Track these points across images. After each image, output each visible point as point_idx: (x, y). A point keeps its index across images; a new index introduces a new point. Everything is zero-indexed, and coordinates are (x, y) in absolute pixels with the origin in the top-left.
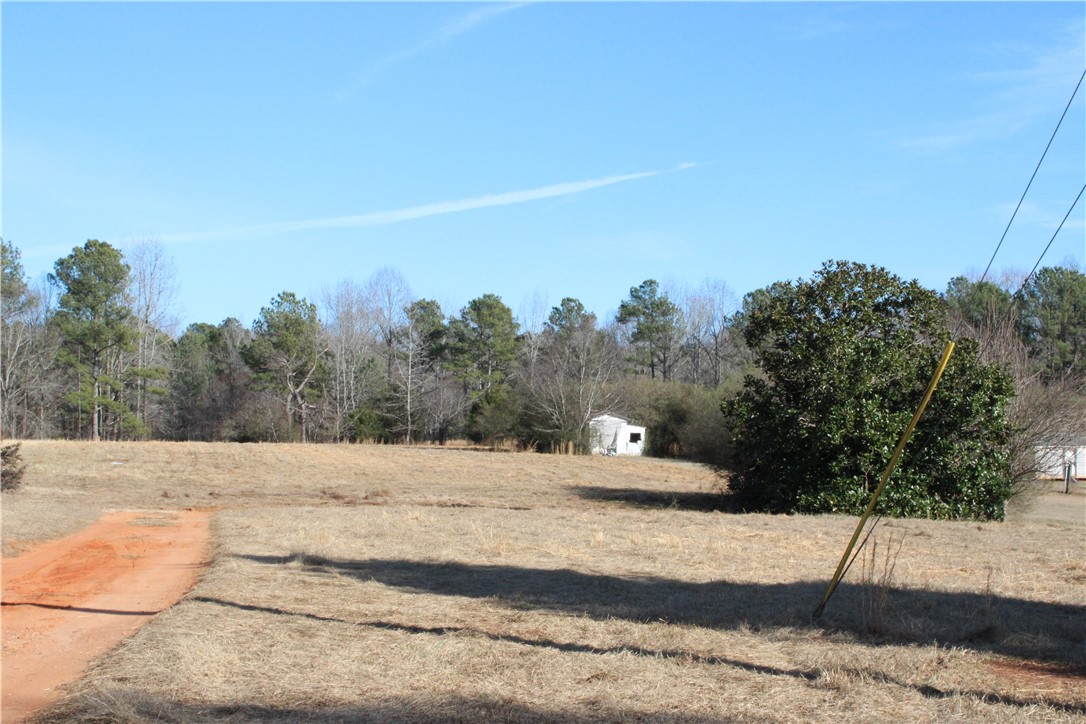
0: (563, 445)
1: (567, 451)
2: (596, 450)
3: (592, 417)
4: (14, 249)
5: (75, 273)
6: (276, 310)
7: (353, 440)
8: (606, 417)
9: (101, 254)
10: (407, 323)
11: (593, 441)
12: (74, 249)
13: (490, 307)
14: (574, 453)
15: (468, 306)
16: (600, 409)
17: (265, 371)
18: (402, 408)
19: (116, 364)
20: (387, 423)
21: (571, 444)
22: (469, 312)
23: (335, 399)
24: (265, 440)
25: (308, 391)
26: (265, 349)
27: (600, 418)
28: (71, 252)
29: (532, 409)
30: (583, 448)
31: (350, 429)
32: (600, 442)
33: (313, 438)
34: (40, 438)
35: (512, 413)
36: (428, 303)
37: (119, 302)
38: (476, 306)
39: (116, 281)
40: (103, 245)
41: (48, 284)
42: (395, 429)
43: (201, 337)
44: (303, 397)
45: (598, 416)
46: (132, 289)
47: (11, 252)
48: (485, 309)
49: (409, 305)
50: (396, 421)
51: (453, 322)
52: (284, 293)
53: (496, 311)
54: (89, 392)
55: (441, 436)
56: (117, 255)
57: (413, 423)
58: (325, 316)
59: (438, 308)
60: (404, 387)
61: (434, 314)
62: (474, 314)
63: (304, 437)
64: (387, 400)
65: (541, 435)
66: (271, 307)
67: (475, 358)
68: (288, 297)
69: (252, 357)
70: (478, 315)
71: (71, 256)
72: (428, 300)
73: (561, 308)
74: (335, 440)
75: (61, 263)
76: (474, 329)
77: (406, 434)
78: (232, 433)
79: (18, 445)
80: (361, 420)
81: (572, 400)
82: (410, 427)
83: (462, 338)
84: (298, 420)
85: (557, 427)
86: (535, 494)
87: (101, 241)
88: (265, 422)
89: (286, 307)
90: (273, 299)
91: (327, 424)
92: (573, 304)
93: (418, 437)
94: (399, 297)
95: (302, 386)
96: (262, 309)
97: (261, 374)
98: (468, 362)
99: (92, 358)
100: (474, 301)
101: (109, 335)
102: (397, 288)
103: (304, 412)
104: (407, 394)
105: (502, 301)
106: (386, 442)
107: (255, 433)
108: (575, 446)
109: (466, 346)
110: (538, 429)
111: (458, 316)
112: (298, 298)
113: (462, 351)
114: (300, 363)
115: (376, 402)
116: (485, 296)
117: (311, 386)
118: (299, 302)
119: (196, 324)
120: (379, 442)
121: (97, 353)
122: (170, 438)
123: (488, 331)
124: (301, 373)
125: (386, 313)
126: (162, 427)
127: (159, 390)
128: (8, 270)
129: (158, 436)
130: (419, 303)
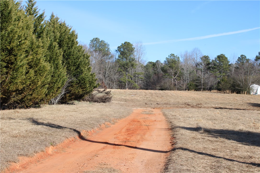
0: (244, 92)
1: (244, 94)
2: (252, 93)
3: (251, 85)
4: (108, 44)
5: (122, 50)
6: (170, 58)
7: (189, 90)
8: (254, 85)
9: (128, 45)
10: (201, 61)
11: (251, 91)
12: (122, 44)
13: (222, 57)
14: (246, 94)
15: (217, 57)
16: (253, 83)
18: (201, 82)
19: (131, 71)
20: (197, 86)
21: (246, 92)
22: (217, 59)
23: (184, 80)
24: (167, 90)
25: (177, 78)
26: (167, 68)
28: (121, 45)
29: (235, 83)
30: (249, 93)
31: (187, 87)
32: (253, 91)
33: (179, 89)
34: (114, 89)
35: (230, 84)
36: (206, 56)
37: (132, 57)
38: (219, 57)
39: (131, 52)
40: (129, 43)
41: (116, 52)
42: (199, 87)
43: (151, 65)
44: (176, 79)
45: (253, 85)
46: (135, 53)
47: (107, 45)
48: (221, 58)
49: (202, 57)
50: (199, 85)
51: (213, 61)
52: (172, 54)
53: (224, 58)
54: (125, 78)
55: (210, 89)
56: (132, 45)
57: (203, 86)
58: (181, 60)
59: (209, 57)
60: (201, 77)
61: (208, 59)
62: (218, 59)
63: (176, 89)
64: (197, 80)
65: (237, 89)
66: (168, 57)
67: (218, 70)
69: (164, 70)
70: (219, 59)
71: (121, 46)
72: (206, 55)
73: (241, 57)
74: (184, 90)
75: (119, 47)
76: (218, 63)
77: (201, 89)
78: (159, 88)
79: (110, 91)
80: (190, 85)
81: (245, 80)
82: (202, 87)
83: (215, 65)
84: (175, 85)
85: (242, 87)
86: (240, 105)
88: (167, 85)
89: (172, 57)
90: (169, 55)
91: (182, 86)
92: (243, 56)
94: (199, 55)
95: (176, 77)
96: (166, 58)
97: (166, 74)
98: (217, 71)
99: (126, 70)
100: (218, 56)
101: (130, 64)
102: (198, 53)
103: (176, 83)
104: (202, 79)
105: (225, 56)
106: (197, 91)
107: (165, 88)
109: (216, 67)
110: (237, 88)
111: (214, 59)
112: (175, 55)
113: (215, 68)
114: (175, 71)
115: (194, 81)
116: (221, 54)
117: (178, 76)
119: (149, 62)
120: (195, 90)
121: (127, 69)
122: (144, 89)
123: (221, 63)
124: (176, 74)
125: (196, 59)
126: (142, 86)
127: (142, 77)
128: (107, 49)
129: (141, 88)
130: (204, 56)
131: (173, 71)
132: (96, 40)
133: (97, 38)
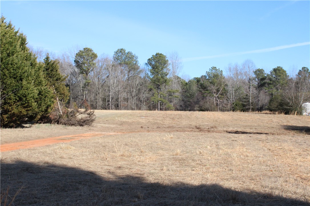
0: (293, 112)
1: (294, 114)
2: (304, 114)
3: (303, 103)
4: (136, 56)
5: (153, 63)
6: (211, 72)
7: (233, 111)
8: (308, 103)
9: (160, 57)
10: (254, 76)
11: (303, 111)
12: (152, 56)
13: (279, 70)
14: (297, 115)
15: (272, 70)
16: (306, 101)
17: (207, 90)
18: (248, 101)
19: (164, 90)
20: (244, 106)
22: (273, 72)
23: (228, 99)
24: (207, 111)
25: (220, 96)
26: (207, 84)
27: (305, 104)
28: (151, 57)
29: (283, 101)
30: (300, 113)
31: (233, 107)
32: (306, 111)
33: (222, 110)
36: (260, 70)
37: (165, 70)
38: (275, 70)
39: (165, 64)
41: (145, 66)
42: (247, 107)
44: (218, 98)
45: (305, 103)
46: (170, 67)
48: (278, 71)
49: (255, 71)
50: (247, 105)
51: (268, 75)
52: (213, 67)
53: (281, 71)
54: (157, 97)
55: (260, 109)
56: (165, 57)
57: (252, 105)
59: (264, 71)
60: (249, 95)
61: (262, 73)
62: (274, 73)
63: (219, 110)
64: (244, 99)
69: (204, 86)
70: (276, 73)
71: (152, 58)
72: (261, 69)
73: (302, 70)
74: (228, 111)
75: (149, 59)
76: (274, 77)
77: (250, 109)
78: (198, 109)
80: (236, 105)
81: (296, 98)
82: (251, 107)
83: (270, 80)
84: (217, 104)
87: (160, 53)
88: (207, 105)
89: (214, 71)
90: (210, 69)
91: (226, 106)
92: (305, 69)
93: (253, 110)
94: (252, 68)
95: (218, 95)
96: (207, 72)
97: (206, 91)
98: (272, 87)
100: (274, 69)
101: (162, 80)
102: (251, 65)
103: (219, 102)
104: (250, 97)
105: (283, 68)
106: (243, 112)
107: (205, 108)
108: (297, 112)
109: (272, 82)
110: (285, 107)
111: (269, 73)
112: (217, 68)
113: (271, 84)
114: (217, 88)
115: (240, 100)
116: (277, 67)
117: (222, 95)
118: (218, 70)
120: (241, 111)
121: (159, 86)
122: (181, 110)
123: (278, 78)
124: (218, 91)
125: (248, 73)
126: (178, 107)
127: (177, 96)
128: (134, 62)
129: (177, 109)
130: (258, 70)
131: (214, 88)
132: (121, 51)
133: (122, 49)
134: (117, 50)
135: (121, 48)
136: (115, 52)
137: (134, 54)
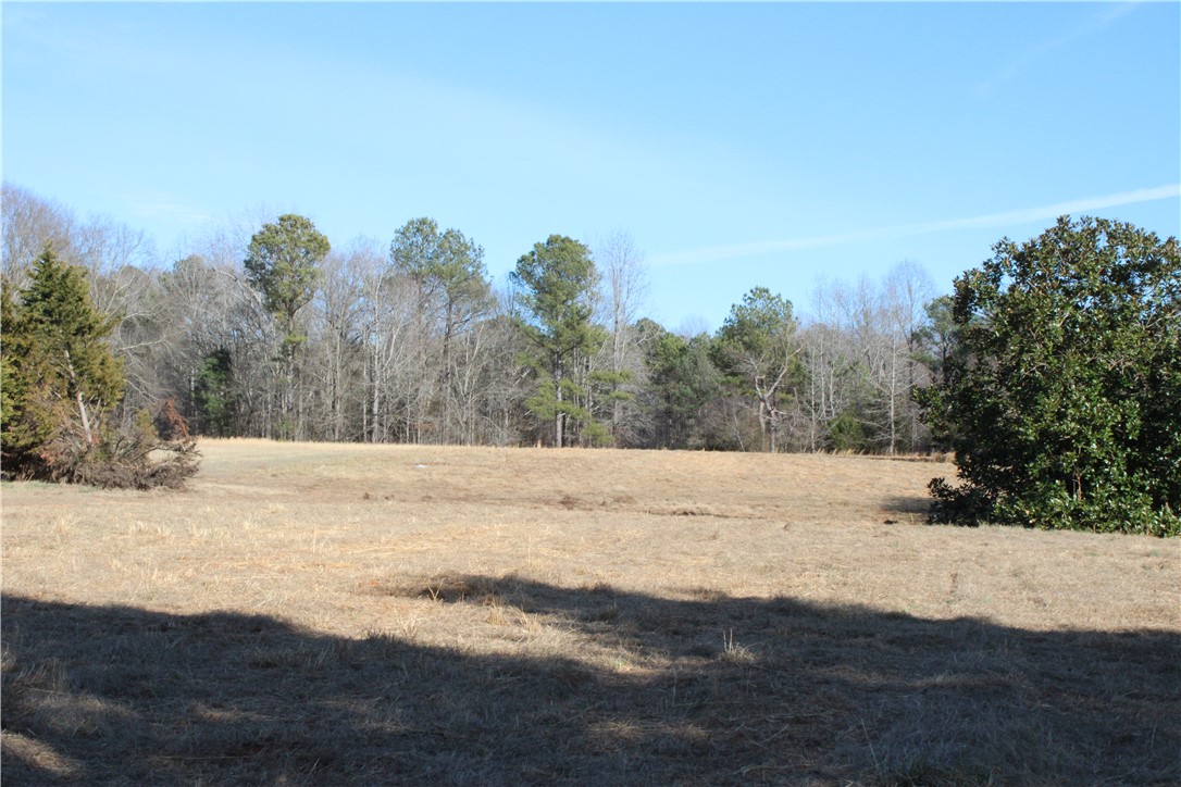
4: (476, 247)
5: (539, 271)
6: (748, 307)
7: (829, 450)
9: (563, 250)
12: (535, 245)
17: (734, 374)
18: (885, 416)
19: (580, 368)
20: (868, 432)
23: (811, 406)
25: (779, 395)
26: (733, 350)
28: (531, 249)
31: (827, 438)
33: (784, 447)
37: (581, 300)
39: (579, 279)
40: (567, 240)
41: (510, 283)
42: (878, 438)
44: (773, 403)
47: (475, 251)
50: (878, 429)
52: (757, 289)
55: (928, 446)
56: (582, 250)
57: (897, 432)
60: (888, 393)
63: (773, 446)
64: (870, 406)
66: (743, 304)
68: (761, 292)
69: (721, 359)
71: (533, 254)
74: (809, 450)
75: (523, 259)
77: (888, 444)
78: (699, 442)
80: (840, 429)
82: (893, 436)
84: (768, 427)
87: (563, 236)
88: (733, 429)
89: (759, 304)
90: (745, 295)
91: (798, 433)
93: (902, 447)
95: (772, 391)
96: (733, 306)
97: (730, 378)
99: (555, 361)
103: (774, 419)
104: (890, 399)
106: (866, 453)
107: (724, 441)
112: (773, 293)
114: (769, 365)
115: (858, 409)
117: (782, 390)
118: (774, 299)
120: (857, 453)
121: (560, 356)
124: (772, 374)
126: (631, 436)
127: (623, 394)
128: (470, 269)
129: (626, 444)
131: (756, 367)
132: (422, 227)
133: (423, 222)
134: (405, 224)
135: (420, 216)
136: (397, 232)
137: (468, 240)
